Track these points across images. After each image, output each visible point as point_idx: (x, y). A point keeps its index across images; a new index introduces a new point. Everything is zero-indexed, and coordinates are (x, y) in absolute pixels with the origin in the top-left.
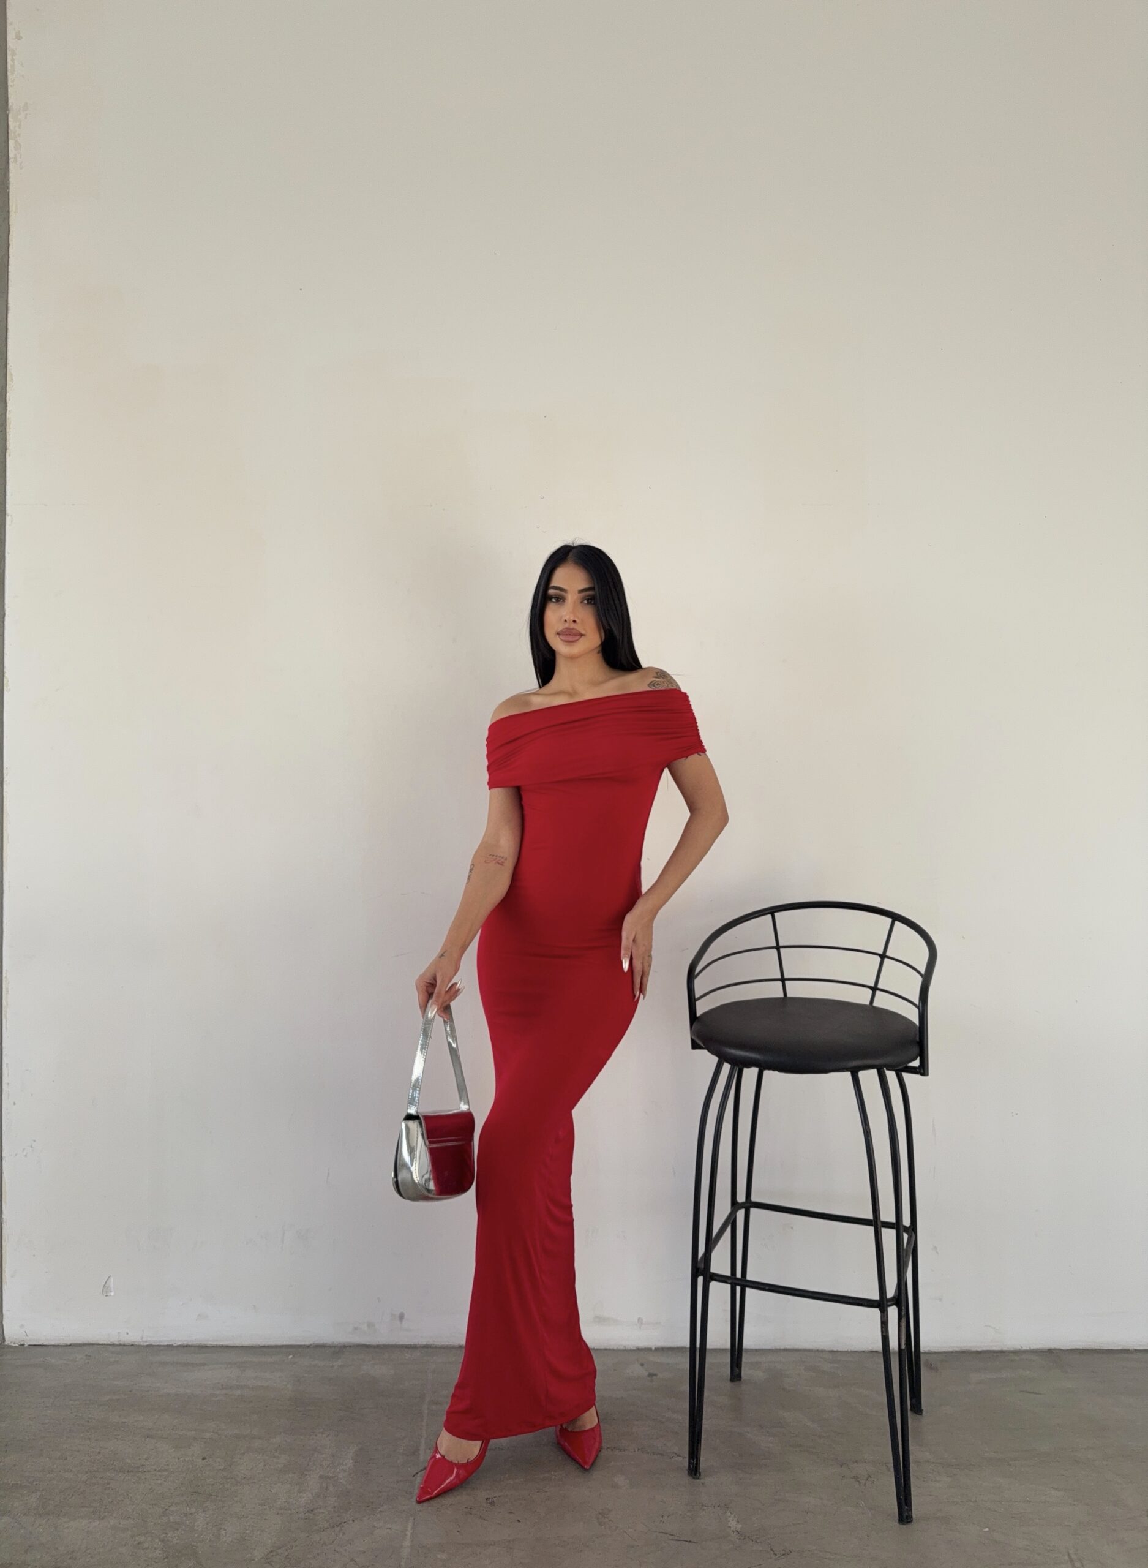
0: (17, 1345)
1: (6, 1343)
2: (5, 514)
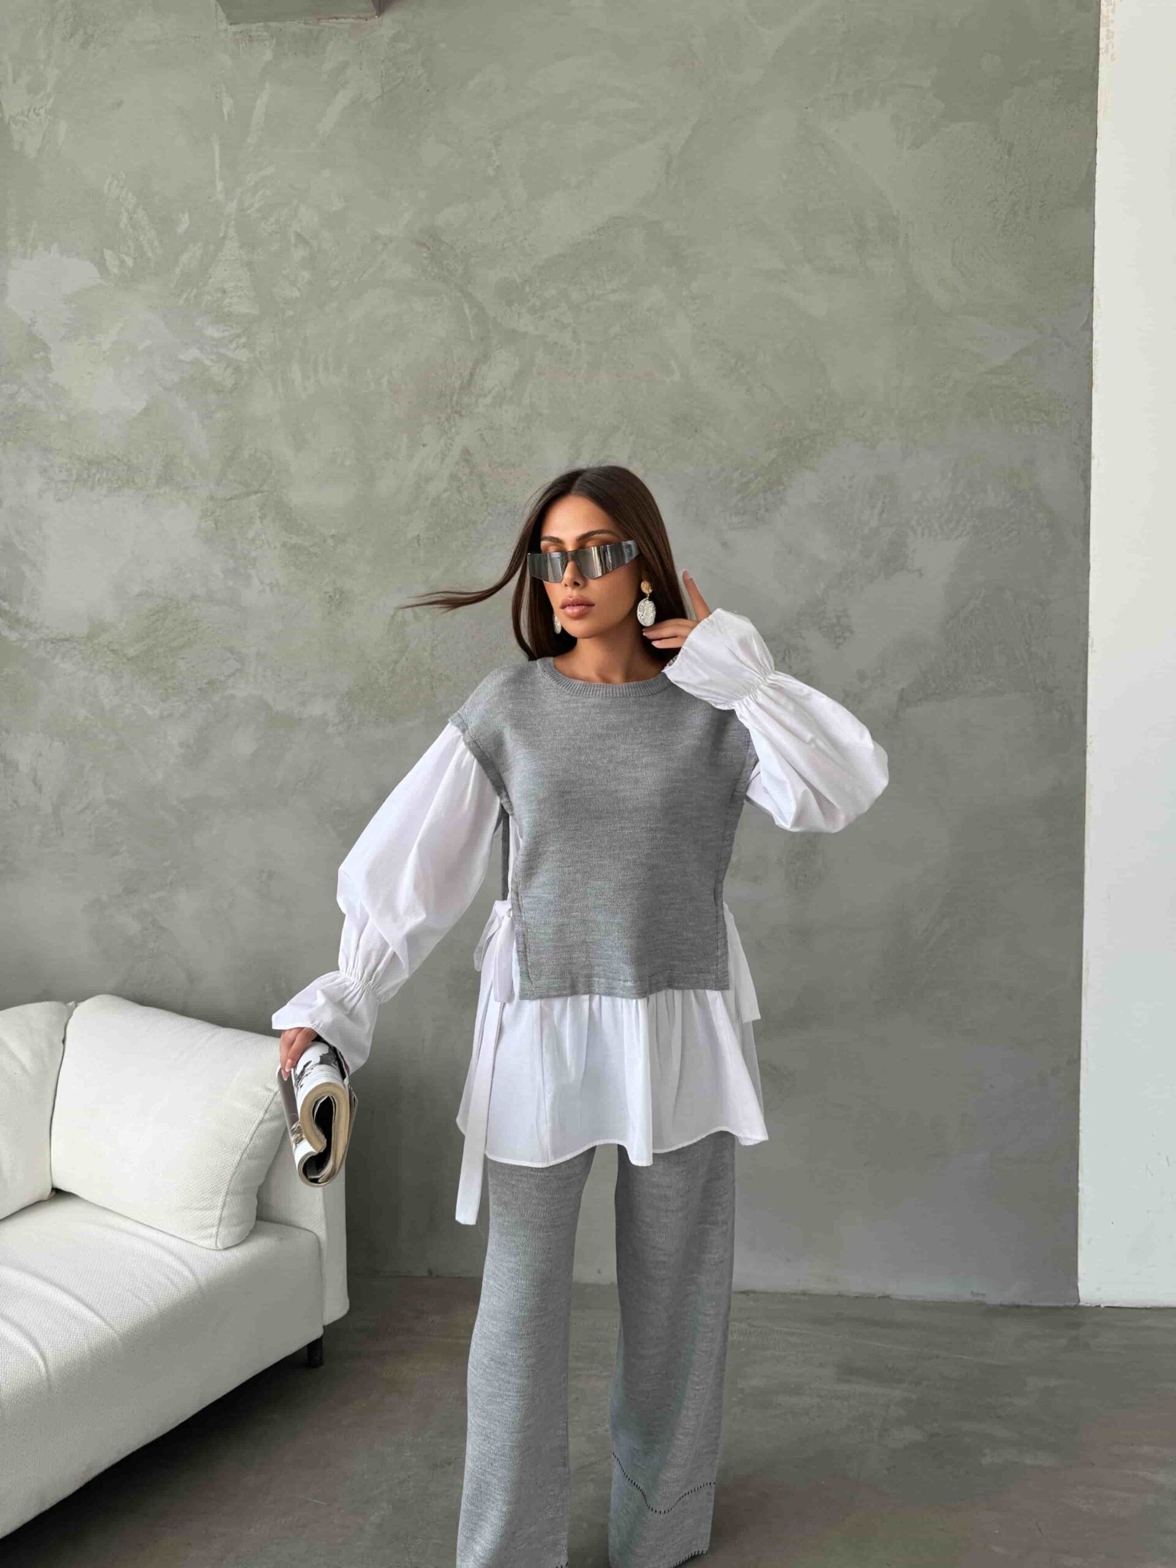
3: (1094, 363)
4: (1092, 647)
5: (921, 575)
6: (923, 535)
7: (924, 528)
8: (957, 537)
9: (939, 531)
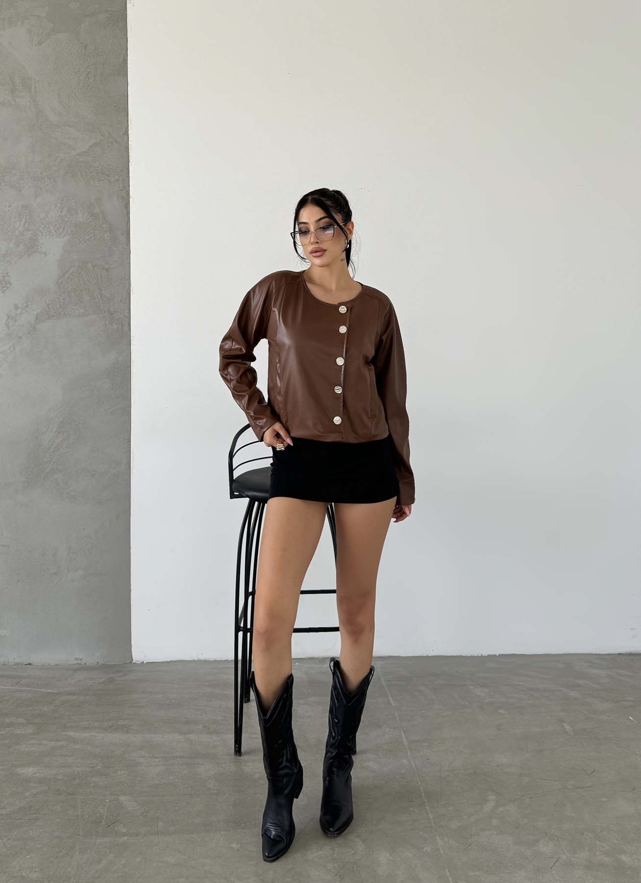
0: (139, 662)
1: (133, 662)
2: (129, 197)
3: (130, 151)
4: (133, 291)
5: (46, 256)
6: (46, 235)
7: (46, 232)
8: (63, 237)
9: (55, 233)
